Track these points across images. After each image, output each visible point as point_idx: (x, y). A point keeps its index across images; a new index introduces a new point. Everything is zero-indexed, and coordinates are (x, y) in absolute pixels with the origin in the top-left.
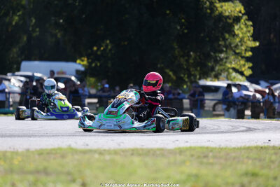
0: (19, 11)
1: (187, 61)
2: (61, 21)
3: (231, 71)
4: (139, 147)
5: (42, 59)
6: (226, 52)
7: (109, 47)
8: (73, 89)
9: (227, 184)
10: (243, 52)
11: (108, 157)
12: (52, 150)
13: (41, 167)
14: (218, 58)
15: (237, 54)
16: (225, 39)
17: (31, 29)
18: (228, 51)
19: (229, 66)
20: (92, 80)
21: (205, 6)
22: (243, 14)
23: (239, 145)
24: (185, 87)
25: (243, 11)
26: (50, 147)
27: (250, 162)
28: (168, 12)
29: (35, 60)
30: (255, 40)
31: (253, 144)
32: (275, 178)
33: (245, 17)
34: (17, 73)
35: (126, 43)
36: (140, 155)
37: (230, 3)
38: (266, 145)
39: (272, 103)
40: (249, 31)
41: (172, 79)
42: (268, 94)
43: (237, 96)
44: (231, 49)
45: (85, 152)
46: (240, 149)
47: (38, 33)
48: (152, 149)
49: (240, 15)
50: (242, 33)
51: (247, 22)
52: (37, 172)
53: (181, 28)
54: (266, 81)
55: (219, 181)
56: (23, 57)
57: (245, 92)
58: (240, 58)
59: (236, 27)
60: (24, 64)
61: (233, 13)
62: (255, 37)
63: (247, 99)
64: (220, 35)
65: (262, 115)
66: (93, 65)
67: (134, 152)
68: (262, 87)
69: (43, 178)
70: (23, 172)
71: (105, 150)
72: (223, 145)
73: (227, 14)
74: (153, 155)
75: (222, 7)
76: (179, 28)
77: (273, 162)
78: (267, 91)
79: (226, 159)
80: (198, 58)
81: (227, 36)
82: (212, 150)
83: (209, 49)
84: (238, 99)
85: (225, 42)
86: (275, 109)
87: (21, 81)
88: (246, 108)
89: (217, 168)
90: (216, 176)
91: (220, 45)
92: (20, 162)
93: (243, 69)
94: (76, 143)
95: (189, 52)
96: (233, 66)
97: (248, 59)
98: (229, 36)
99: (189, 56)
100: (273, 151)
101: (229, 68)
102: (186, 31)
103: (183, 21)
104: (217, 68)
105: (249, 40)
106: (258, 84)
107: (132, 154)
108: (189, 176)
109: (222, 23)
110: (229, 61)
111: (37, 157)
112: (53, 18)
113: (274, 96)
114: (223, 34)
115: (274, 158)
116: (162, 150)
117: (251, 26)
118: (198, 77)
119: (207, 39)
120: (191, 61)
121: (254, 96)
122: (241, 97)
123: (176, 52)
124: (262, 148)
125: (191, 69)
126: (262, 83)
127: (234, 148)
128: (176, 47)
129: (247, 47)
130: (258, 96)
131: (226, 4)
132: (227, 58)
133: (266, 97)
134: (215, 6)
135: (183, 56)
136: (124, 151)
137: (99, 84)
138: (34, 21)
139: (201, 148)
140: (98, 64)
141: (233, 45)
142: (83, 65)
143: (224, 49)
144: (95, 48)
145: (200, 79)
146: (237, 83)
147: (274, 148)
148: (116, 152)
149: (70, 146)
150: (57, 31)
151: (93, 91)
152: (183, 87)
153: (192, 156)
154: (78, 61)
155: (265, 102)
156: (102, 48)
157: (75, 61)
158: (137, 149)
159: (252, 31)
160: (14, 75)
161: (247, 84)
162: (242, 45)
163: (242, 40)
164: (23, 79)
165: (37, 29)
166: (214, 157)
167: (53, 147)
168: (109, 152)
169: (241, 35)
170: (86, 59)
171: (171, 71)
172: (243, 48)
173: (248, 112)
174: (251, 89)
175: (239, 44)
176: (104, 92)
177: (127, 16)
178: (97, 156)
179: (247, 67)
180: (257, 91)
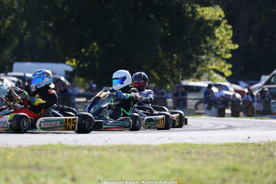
0: (10, 15)
1: (171, 62)
2: (51, 24)
3: (212, 72)
4: (125, 143)
5: (33, 60)
6: (207, 54)
7: (97, 49)
8: (63, 89)
9: (209, 178)
10: (224, 54)
11: (96, 153)
12: (43, 146)
13: (33, 163)
14: (200, 60)
15: (217, 56)
16: (206, 42)
17: (22, 32)
18: (209, 53)
19: (210, 67)
20: (81, 80)
21: (187, 10)
22: (223, 19)
23: (220, 142)
24: (169, 87)
25: (223, 16)
26: (41, 144)
27: (231, 158)
28: (152, 16)
29: (26, 61)
30: (234, 43)
31: (233, 141)
32: (255, 173)
33: (225, 21)
34: (9, 74)
35: (112, 45)
36: (126, 151)
37: (211, 8)
38: (246, 142)
39: (251, 103)
40: (229, 35)
41: (156, 80)
42: (247, 93)
43: (218, 96)
44: (212, 51)
45: (74, 148)
46: (221, 145)
47: (29, 36)
48: (138, 146)
49: (221, 19)
50: (223, 36)
51: (226, 26)
52: (30, 167)
53: (164, 31)
54: (245, 81)
55: (202, 176)
56: (15, 58)
57: (225, 92)
58: (220, 60)
59: (217, 31)
60: (16, 65)
61: (213, 18)
62: (234, 40)
63: (228, 99)
64: (201, 38)
65: (241, 113)
66: (81, 66)
67: (121, 148)
68: (241, 86)
69: (35, 173)
70: (16, 167)
71: (93, 147)
72: (205, 142)
73: (208, 18)
74: (139, 151)
75: (203, 11)
76: (162, 31)
77: (252, 158)
78: (246, 91)
79: (208, 155)
80: (180, 59)
81: (208, 39)
82: (194, 146)
83: (191, 51)
84: (218, 98)
85: (206, 45)
86: (253, 108)
87: (14, 81)
88: (226, 107)
89: (199, 163)
90: (199, 171)
91: (201, 48)
92: (12, 157)
93: (224, 70)
94: (66, 140)
95: (172, 54)
96: (214, 67)
97: (228, 61)
98: (211, 39)
99: (172, 58)
100: (252, 148)
101: (210, 69)
102: (169, 34)
103: (166, 24)
104: (199, 69)
105: (229, 43)
106: (238, 84)
107: (119, 150)
108: (173, 171)
109: (203, 27)
110: (209, 62)
111: (29, 152)
112: (43, 22)
113: (253, 96)
114: (204, 37)
115: (253, 154)
116: (147, 146)
117: (231, 29)
118: (181, 77)
119: (189, 42)
120: (174, 63)
121: (234, 95)
122: (222, 96)
123: (160, 54)
124: (242, 144)
125: (175, 70)
126: (242, 83)
127: (216, 145)
128: (160, 49)
129: (227, 49)
130: (238, 96)
131: (207, 8)
132: (208, 60)
133: (246, 96)
134: (196, 11)
135: (166, 58)
136: (112, 147)
137: (87, 84)
138: (25, 24)
139: (185, 144)
140: (86, 65)
141: (213, 48)
142: (72, 66)
143: (206, 51)
144: (83, 50)
145: (183, 79)
146: (218, 83)
147: (253, 144)
148: (103, 149)
149: (60, 142)
150: (47, 34)
151: (82, 91)
152: (166, 87)
153: (176, 152)
154: (67, 63)
155: (245, 102)
156: (89, 50)
157: (64, 63)
158: (123, 146)
159: (232, 35)
160: (6, 75)
161: (227, 84)
162: (222, 48)
163: (222, 43)
164: (15, 79)
165: (28, 32)
166: (197, 153)
167: (43, 144)
168: (97, 148)
169: (221, 38)
170: (74, 60)
171: (155, 72)
172: (223, 50)
173: (228, 111)
174: (231, 89)
175: (220, 46)
176: (92, 91)
177: (113, 20)
178: (86, 152)
179: (227, 68)
180: (236, 91)
